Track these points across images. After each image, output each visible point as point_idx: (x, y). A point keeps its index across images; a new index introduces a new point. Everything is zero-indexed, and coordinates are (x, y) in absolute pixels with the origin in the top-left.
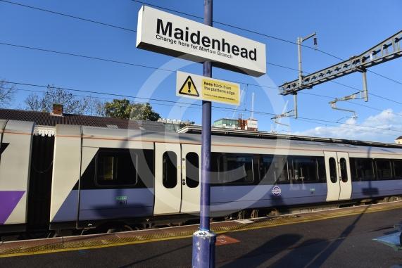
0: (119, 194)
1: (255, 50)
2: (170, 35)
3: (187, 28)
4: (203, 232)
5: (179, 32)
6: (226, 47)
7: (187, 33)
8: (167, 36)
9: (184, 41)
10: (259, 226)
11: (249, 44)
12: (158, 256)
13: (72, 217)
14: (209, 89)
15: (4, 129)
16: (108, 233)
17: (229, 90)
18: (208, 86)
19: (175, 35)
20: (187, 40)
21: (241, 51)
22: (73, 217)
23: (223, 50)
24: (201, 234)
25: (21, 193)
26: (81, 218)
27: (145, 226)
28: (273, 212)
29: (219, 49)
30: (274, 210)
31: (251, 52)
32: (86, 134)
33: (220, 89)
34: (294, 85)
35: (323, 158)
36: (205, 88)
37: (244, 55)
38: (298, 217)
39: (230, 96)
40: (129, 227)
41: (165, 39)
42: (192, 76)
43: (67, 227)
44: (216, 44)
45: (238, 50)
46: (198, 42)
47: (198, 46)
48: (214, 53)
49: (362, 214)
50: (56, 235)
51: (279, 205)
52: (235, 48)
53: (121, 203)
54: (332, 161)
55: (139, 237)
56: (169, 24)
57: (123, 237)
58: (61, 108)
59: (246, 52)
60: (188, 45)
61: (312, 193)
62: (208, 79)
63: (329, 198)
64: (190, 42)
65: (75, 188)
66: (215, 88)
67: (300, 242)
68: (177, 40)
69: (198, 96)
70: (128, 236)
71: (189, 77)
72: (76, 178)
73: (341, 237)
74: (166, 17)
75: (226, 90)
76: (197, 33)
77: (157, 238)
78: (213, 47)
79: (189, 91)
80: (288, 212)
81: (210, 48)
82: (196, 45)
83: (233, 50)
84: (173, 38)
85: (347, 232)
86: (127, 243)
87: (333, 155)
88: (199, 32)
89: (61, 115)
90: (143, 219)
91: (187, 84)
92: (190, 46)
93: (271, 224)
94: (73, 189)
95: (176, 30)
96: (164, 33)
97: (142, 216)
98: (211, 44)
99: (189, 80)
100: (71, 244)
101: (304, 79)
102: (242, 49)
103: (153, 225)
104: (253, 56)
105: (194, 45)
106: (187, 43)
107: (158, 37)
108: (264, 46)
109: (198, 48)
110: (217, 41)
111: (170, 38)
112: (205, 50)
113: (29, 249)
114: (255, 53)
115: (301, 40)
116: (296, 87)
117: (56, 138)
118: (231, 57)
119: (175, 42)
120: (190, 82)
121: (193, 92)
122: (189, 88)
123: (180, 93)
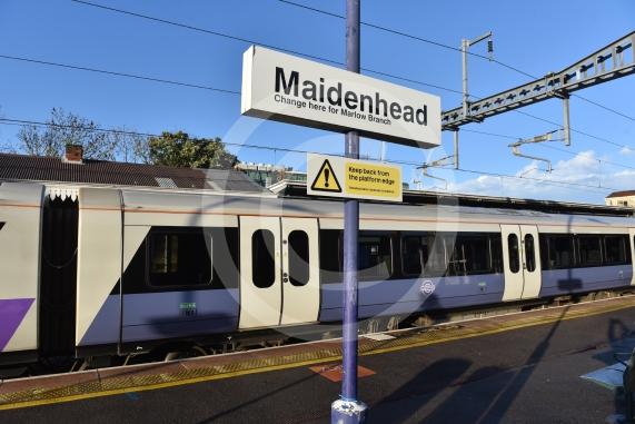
0: (188, 300)
1: (425, 107)
2: (296, 94)
3: (322, 80)
4: (348, 403)
5: (309, 86)
6: (381, 106)
7: (322, 87)
8: (291, 96)
9: (318, 103)
10: (403, 346)
11: (416, 98)
14: (356, 178)
17: (385, 178)
18: (355, 174)
19: (304, 91)
20: (322, 100)
21: (403, 111)
22: (112, 337)
23: (377, 112)
24: (344, 407)
25: (26, 303)
26: (125, 339)
27: (225, 347)
28: (421, 319)
29: (371, 111)
30: (423, 316)
31: (419, 111)
32: (129, 205)
33: (373, 176)
34: (455, 116)
35: (498, 235)
36: (351, 177)
38: (460, 327)
39: (387, 187)
40: (201, 350)
41: (289, 102)
42: (331, 159)
43: (102, 353)
44: (366, 102)
45: (400, 111)
46: (339, 102)
47: (340, 108)
48: (364, 117)
49: (558, 322)
51: (434, 309)
52: (395, 108)
53: (188, 312)
54: (512, 238)
55: (217, 367)
56: (295, 75)
57: (193, 366)
58: (79, 151)
59: (412, 113)
60: (324, 108)
61: (482, 289)
62: (354, 163)
63: (508, 296)
64: (326, 103)
65: (115, 291)
66: (366, 175)
67: (468, 373)
68: (307, 101)
69: (340, 191)
70: (202, 366)
71: (327, 161)
72: (116, 276)
73: (528, 363)
74: (290, 63)
75: (382, 178)
76: (337, 87)
77: (248, 369)
78: (362, 109)
79: (327, 185)
80: (447, 319)
81: (358, 110)
82: (336, 107)
83: (392, 110)
84: (300, 98)
85: (537, 356)
86: (202, 379)
87: (514, 229)
88: (340, 85)
89: (80, 162)
90: (222, 337)
91: (323, 174)
92: (327, 109)
93: (420, 341)
94: (111, 294)
95: (306, 83)
96: (287, 92)
98: (359, 104)
99: (327, 167)
100: (113, 383)
101: (471, 107)
102: (406, 108)
103: (239, 344)
104: (421, 116)
105: (332, 106)
106: (321, 104)
107: (278, 98)
108: (438, 99)
109: (339, 112)
110: (369, 98)
111: (296, 99)
112: (351, 115)
113: (48, 392)
114: (425, 113)
115: (468, 44)
116: (457, 119)
117: (80, 211)
118: (389, 122)
119: (304, 104)
120: (326, 169)
121: (332, 185)
122: (327, 179)
123: (313, 188)
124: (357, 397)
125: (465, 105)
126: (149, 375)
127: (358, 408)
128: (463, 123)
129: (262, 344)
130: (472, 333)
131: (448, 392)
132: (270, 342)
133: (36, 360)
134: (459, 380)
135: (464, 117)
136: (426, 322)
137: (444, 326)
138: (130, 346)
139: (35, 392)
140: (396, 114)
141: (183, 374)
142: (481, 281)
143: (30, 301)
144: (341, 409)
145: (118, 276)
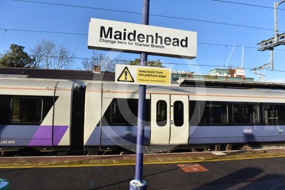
0: (128, 130)
1: (187, 38)
2: (111, 37)
3: (125, 30)
4: (136, 181)
5: (118, 33)
6: (159, 39)
7: (125, 33)
8: (108, 39)
9: (122, 40)
11: (180, 34)
14: (143, 75)
15: (56, 88)
16: (120, 155)
17: (160, 75)
18: (142, 73)
19: (115, 36)
20: (124, 39)
21: (172, 41)
22: (97, 143)
23: (156, 43)
24: (134, 183)
26: (102, 144)
28: (245, 146)
29: (152, 42)
31: (183, 40)
32: (105, 89)
33: (153, 74)
34: (271, 42)
36: (140, 75)
37: (176, 44)
38: (265, 152)
39: (161, 79)
41: (107, 41)
42: (129, 66)
44: (150, 38)
45: (170, 41)
46: (134, 40)
47: (134, 42)
48: (148, 46)
50: (88, 154)
52: (167, 40)
53: (128, 135)
56: (110, 29)
57: (128, 158)
58: (99, 68)
59: (178, 42)
60: (125, 43)
61: (280, 133)
62: (142, 68)
64: (127, 40)
65: (98, 125)
66: (149, 74)
68: (116, 41)
69: (133, 81)
71: (126, 68)
72: (99, 118)
74: (107, 24)
75: (158, 74)
76: (133, 32)
78: (147, 42)
79: (126, 79)
80: (261, 148)
81: (145, 42)
82: (133, 42)
83: (165, 41)
84: (113, 39)
88: (135, 31)
89: (99, 73)
91: (124, 74)
92: (127, 43)
93: (239, 157)
95: (116, 32)
96: (106, 37)
98: (145, 40)
99: (126, 70)
101: (280, 37)
102: (174, 39)
104: (184, 43)
105: (130, 42)
106: (124, 41)
107: (101, 40)
108: (195, 34)
109: (134, 44)
110: (151, 36)
111: (111, 40)
112: (140, 45)
113: (70, 163)
114: (186, 41)
115: (278, 4)
116: (272, 44)
117: (86, 92)
118: (163, 47)
119: (115, 42)
122: (126, 76)
123: (118, 80)
124: (141, 179)
125: (276, 37)
126: (108, 160)
127: (140, 184)
128: (276, 46)
130: (270, 156)
131: (243, 184)
133: (69, 150)
134: (251, 179)
135: (275, 43)
136: (248, 148)
137: (256, 151)
138: (105, 147)
140: (168, 43)
142: (281, 129)
143: (67, 127)
144: (132, 184)
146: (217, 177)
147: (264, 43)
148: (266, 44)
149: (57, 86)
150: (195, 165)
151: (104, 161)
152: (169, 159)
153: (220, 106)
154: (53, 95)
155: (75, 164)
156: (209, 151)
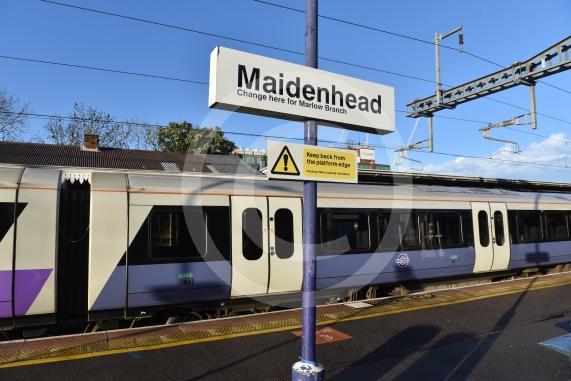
0: (185, 270)
1: (379, 97)
2: (257, 88)
3: (281, 75)
4: (306, 365)
5: (270, 81)
6: (338, 97)
7: (281, 81)
8: (253, 90)
9: (278, 95)
12: (239, 362)
13: (118, 302)
14: (313, 162)
15: (19, 183)
16: (167, 324)
17: (341, 162)
18: (312, 159)
19: (265, 86)
20: (281, 93)
21: (358, 101)
22: (120, 303)
23: (334, 103)
24: (303, 368)
25: (45, 273)
26: (130, 305)
27: (219, 313)
28: (397, 289)
29: (327, 101)
30: (398, 286)
31: (373, 101)
32: (134, 187)
33: (330, 160)
34: (429, 104)
35: (468, 213)
36: (309, 161)
37: (363, 106)
38: (433, 296)
39: (343, 170)
40: (197, 315)
41: (251, 95)
42: (289, 146)
43: (112, 317)
44: (323, 94)
45: (355, 101)
46: (297, 95)
47: (298, 100)
48: (320, 107)
49: (525, 293)
50: (96, 327)
51: (409, 280)
52: (351, 98)
53: (186, 282)
54: (482, 215)
55: (210, 330)
56: (256, 72)
57: (190, 330)
58: (95, 140)
59: (366, 103)
60: (283, 100)
61: (453, 262)
62: (312, 148)
63: (477, 269)
64: (285, 95)
65: (122, 263)
66: (323, 160)
67: (437, 338)
68: (267, 95)
69: (298, 174)
70: (197, 329)
71: (286, 148)
72: (122, 249)
73: (495, 330)
74: (251, 61)
75: (338, 162)
76: (295, 81)
77: (237, 333)
78: (319, 100)
79: (286, 169)
80: (423, 290)
81: (315, 101)
82: (295, 99)
83: (348, 101)
84: (261, 92)
85: (503, 322)
86: (196, 341)
87: (484, 207)
88: (298, 79)
89: (96, 150)
90: (216, 303)
92: (286, 101)
93: (395, 309)
94: (118, 265)
95: (266, 78)
96: (249, 86)
97: (215, 300)
98: (316, 96)
99: (286, 152)
100: (118, 343)
101: (444, 95)
102: (361, 98)
103: (230, 310)
104: (376, 105)
105: (291, 99)
106: (281, 97)
107: (240, 92)
108: (391, 90)
109: (298, 103)
110: (325, 89)
111: (258, 93)
112: (308, 105)
113: (62, 351)
114: (379, 102)
115: (440, 37)
116: (431, 106)
117: (92, 193)
118: (345, 111)
119: (265, 97)
120: (286, 155)
121: (291, 169)
122: (286, 163)
123: (273, 172)
124: (314, 359)
125: (438, 94)
126: (150, 337)
127: (315, 369)
128: (437, 110)
129: (252, 310)
130: (443, 302)
131: (417, 356)
132: (259, 309)
133: (54, 322)
134: (427, 345)
135: (437, 104)
136: (401, 291)
137: (418, 296)
138: (135, 311)
139: (51, 350)
140: (351, 104)
141: (179, 336)
142: (454, 254)
143: (50, 271)
144: (300, 370)
145: (124, 249)
146: (370, 347)
147: (418, 104)
148: (422, 106)
149: (23, 180)
150: (325, 330)
151: (140, 340)
152: (274, 323)
153: (356, 217)
154: (14, 201)
155: (78, 353)
156: (340, 301)
